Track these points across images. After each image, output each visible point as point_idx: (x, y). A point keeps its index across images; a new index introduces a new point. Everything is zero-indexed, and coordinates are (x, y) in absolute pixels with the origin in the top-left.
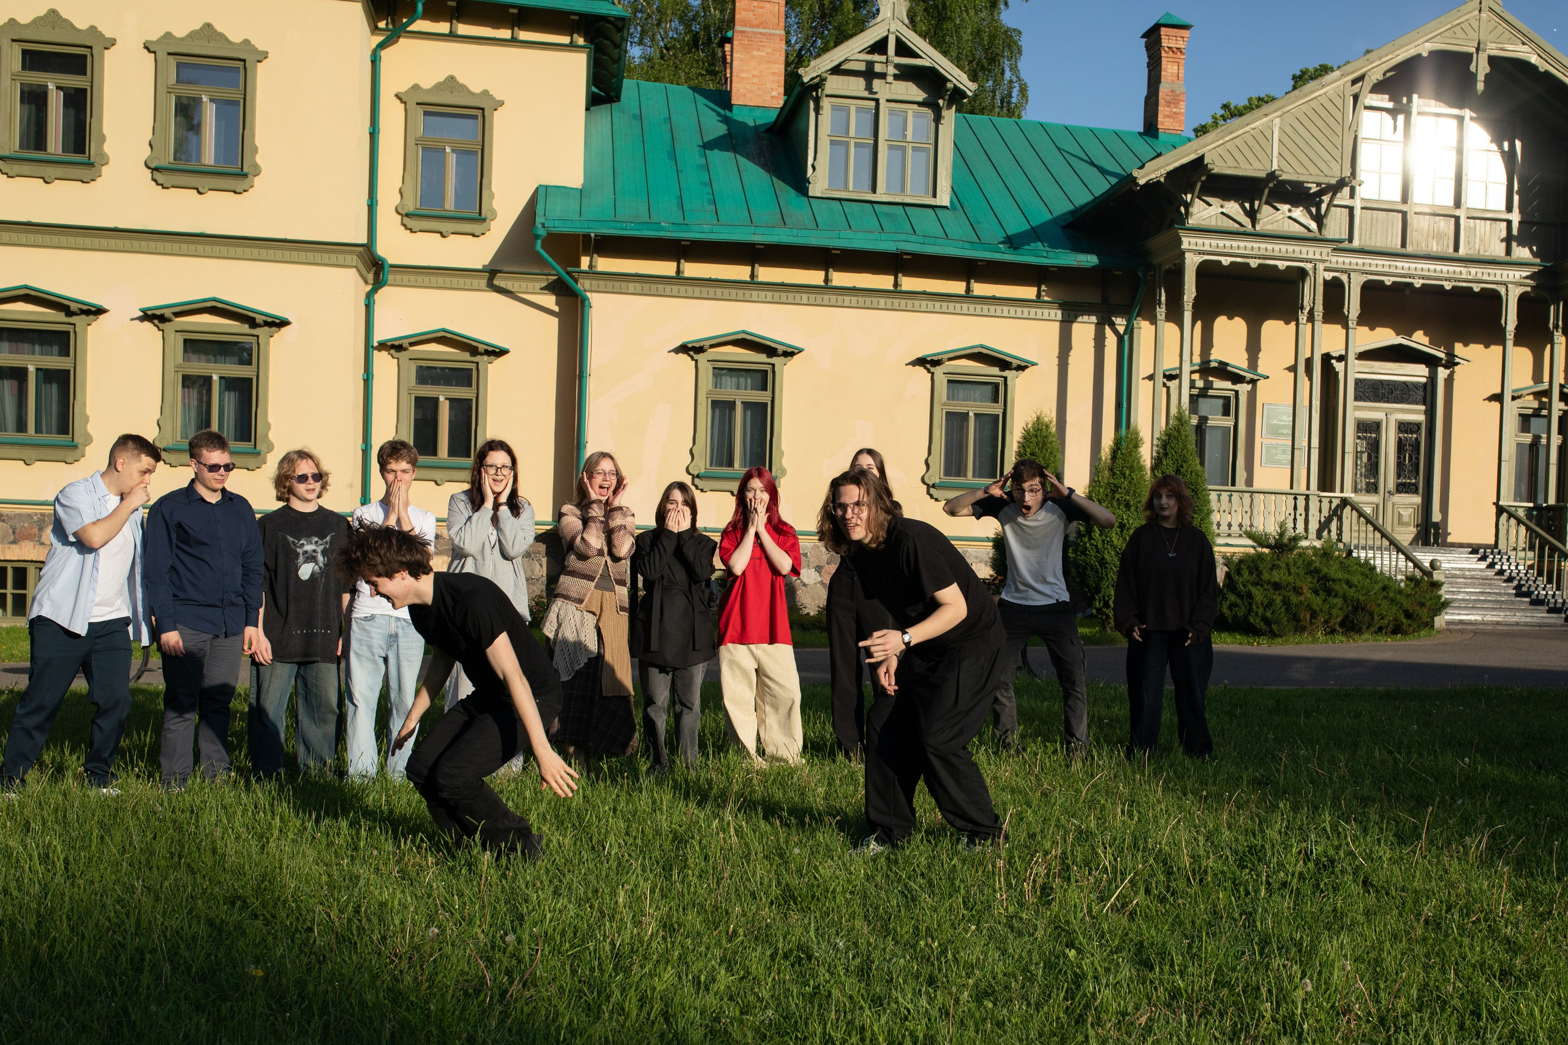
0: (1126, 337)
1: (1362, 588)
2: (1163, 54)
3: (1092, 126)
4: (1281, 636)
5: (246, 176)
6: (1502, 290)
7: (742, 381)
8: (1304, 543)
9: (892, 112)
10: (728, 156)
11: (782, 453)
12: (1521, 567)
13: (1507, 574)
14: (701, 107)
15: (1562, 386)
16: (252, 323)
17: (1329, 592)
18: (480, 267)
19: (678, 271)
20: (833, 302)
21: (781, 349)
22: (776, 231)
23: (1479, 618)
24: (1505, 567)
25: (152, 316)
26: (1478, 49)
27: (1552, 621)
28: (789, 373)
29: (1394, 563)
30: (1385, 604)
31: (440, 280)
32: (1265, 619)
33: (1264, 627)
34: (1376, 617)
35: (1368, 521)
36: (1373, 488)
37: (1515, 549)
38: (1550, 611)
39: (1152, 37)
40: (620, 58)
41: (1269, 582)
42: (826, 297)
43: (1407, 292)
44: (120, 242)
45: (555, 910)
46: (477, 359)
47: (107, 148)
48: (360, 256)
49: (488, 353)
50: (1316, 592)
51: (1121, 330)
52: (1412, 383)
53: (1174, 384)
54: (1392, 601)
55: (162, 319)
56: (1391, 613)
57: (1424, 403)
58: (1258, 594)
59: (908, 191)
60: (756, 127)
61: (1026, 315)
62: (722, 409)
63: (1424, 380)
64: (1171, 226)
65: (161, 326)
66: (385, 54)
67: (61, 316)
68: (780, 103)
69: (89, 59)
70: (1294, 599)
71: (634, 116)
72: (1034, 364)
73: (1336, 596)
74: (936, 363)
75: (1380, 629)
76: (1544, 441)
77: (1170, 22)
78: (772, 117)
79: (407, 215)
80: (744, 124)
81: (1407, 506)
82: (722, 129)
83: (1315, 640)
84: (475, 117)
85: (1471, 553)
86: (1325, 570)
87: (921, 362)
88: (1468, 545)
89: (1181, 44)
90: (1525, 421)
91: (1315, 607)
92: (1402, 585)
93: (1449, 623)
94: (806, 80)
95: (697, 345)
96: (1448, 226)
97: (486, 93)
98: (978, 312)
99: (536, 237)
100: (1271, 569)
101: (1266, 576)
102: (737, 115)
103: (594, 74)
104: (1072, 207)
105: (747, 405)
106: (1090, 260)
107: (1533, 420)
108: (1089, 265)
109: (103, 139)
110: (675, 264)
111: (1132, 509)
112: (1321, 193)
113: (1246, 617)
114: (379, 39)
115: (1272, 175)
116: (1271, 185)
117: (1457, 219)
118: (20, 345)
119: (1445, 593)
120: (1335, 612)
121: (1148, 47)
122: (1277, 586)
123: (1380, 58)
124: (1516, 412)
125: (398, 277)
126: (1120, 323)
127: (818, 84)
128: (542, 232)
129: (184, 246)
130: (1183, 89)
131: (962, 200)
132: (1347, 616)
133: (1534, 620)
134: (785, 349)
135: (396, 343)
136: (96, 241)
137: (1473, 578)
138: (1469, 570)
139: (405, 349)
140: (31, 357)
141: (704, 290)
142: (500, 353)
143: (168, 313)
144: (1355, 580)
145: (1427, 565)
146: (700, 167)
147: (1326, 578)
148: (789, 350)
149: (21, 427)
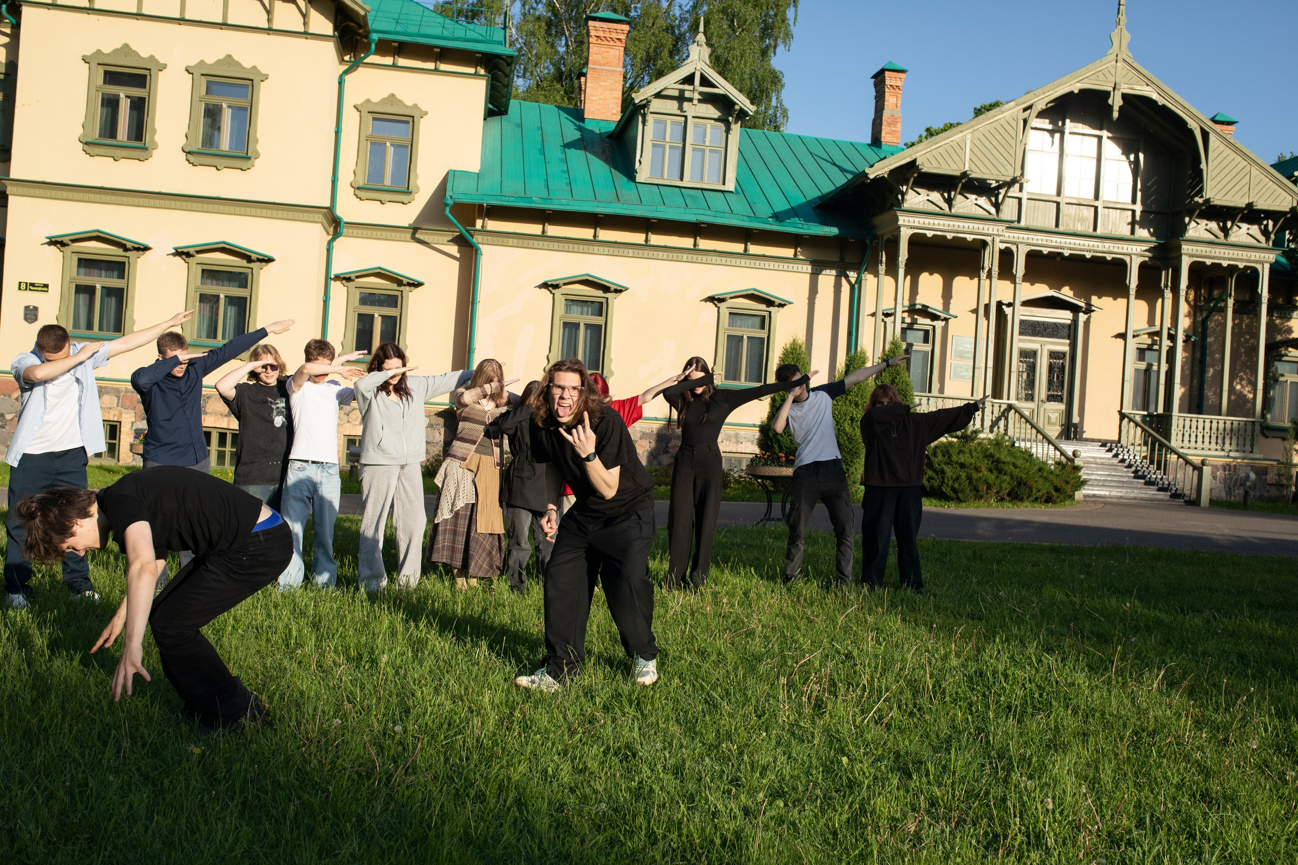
0: (856, 286)
1: (1025, 469)
2: (887, 90)
3: (835, 138)
4: (964, 502)
5: (249, 158)
6: (1127, 259)
7: (585, 309)
8: (982, 436)
9: (696, 125)
10: (581, 153)
11: (611, 361)
12: (1137, 458)
13: (1127, 462)
14: (563, 119)
15: (1169, 329)
16: (249, 259)
17: (1000, 471)
18: (407, 225)
19: (543, 232)
20: (651, 256)
21: (613, 287)
22: (612, 205)
23: (1107, 493)
24: (1126, 457)
25: (182, 253)
26: (1114, 89)
27: (1161, 497)
28: (617, 303)
29: (1045, 452)
30: (1041, 480)
31: (379, 233)
32: (954, 489)
33: (953, 495)
34: (1034, 491)
35: (1027, 421)
36: (1030, 398)
37: (1133, 444)
38: (1159, 490)
39: (879, 78)
40: (508, 86)
41: (957, 463)
42: (646, 252)
43: (1058, 259)
44: (162, 202)
45: (434, 705)
46: (402, 288)
47: (157, 138)
48: (325, 215)
49: (409, 284)
50: (991, 471)
51: (853, 280)
52: (1060, 324)
53: (889, 320)
54: (1046, 479)
55: (188, 255)
56: (1045, 488)
57: (1069, 338)
58: (949, 470)
59: (706, 179)
60: (601, 134)
61: (786, 268)
62: (571, 328)
63: (1069, 322)
64: (891, 208)
65: (187, 260)
66: (348, 78)
67: (120, 251)
68: (618, 118)
69: (148, 77)
70: (975, 475)
71: (517, 125)
72: (790, 303)
73: (1005, 474)
74: (722, 300)
75: (1036, 499)
76: (1155, 368)
77: (892, 68)
78: (612, 127)
79: (358, 188)
80: (592, 132)
81: (1054, 411)
82: (577, 135)
83: (989, 506)
84: (408, 122)
85: (1101, 446)
86: (997, 455)
87: (711, 299)
88: (1099, 441)
89: (899, 83)
90: (1141, 353)
91: (990, 482)
92: (1052, 467)
93: (1085, 496)
94: (637, 101)
95: (555, 283)
96: (1089, 213)
97: (415, 106)
98: (752, 265)
99: (446, 205)
100: (959, 453)
101: (954, 458)
102: (588, 125)
103: (491, 95)
104: (820, 194)
105: (588, 326)
106: (833, 231)
107: (1147, 352)
108: (832, 234)
109: (155, 131)
110: (541, 226)
111: (860, 407)
112: (999, 187)
113: (940, 487)
114: (345, 67)
115: (964, 174)
116: (964, 181)
117: (1096, 208)
118: (92, 270)
119: (1083, 474)
120: (1004, 485)
121: (876, 85)
122: (962, 466)
123: (1044, 93)
124: (1135, 346)
125: (350, 231)
126: (853, 275)
127: (645, 105)
128: (450, 202)
129: (205, 206)
130: (900, 115)
131: (743, 187)
132: (1013, 489)
133: (1147, 496)
134: (616, 287)
135: (347, 276)
136: (146, 200)
137: (1102, 464)
138: (1100, 458)
139: (353, 281)
140: (99, 279)
141: (561, 245)
142: (418, 285)
143: (192, 251)
144: (1019, 462)
145: (1070, 454)
146: (561, 160)
147: (998, 461)
148: (619, 288)
149: (90, 326)
